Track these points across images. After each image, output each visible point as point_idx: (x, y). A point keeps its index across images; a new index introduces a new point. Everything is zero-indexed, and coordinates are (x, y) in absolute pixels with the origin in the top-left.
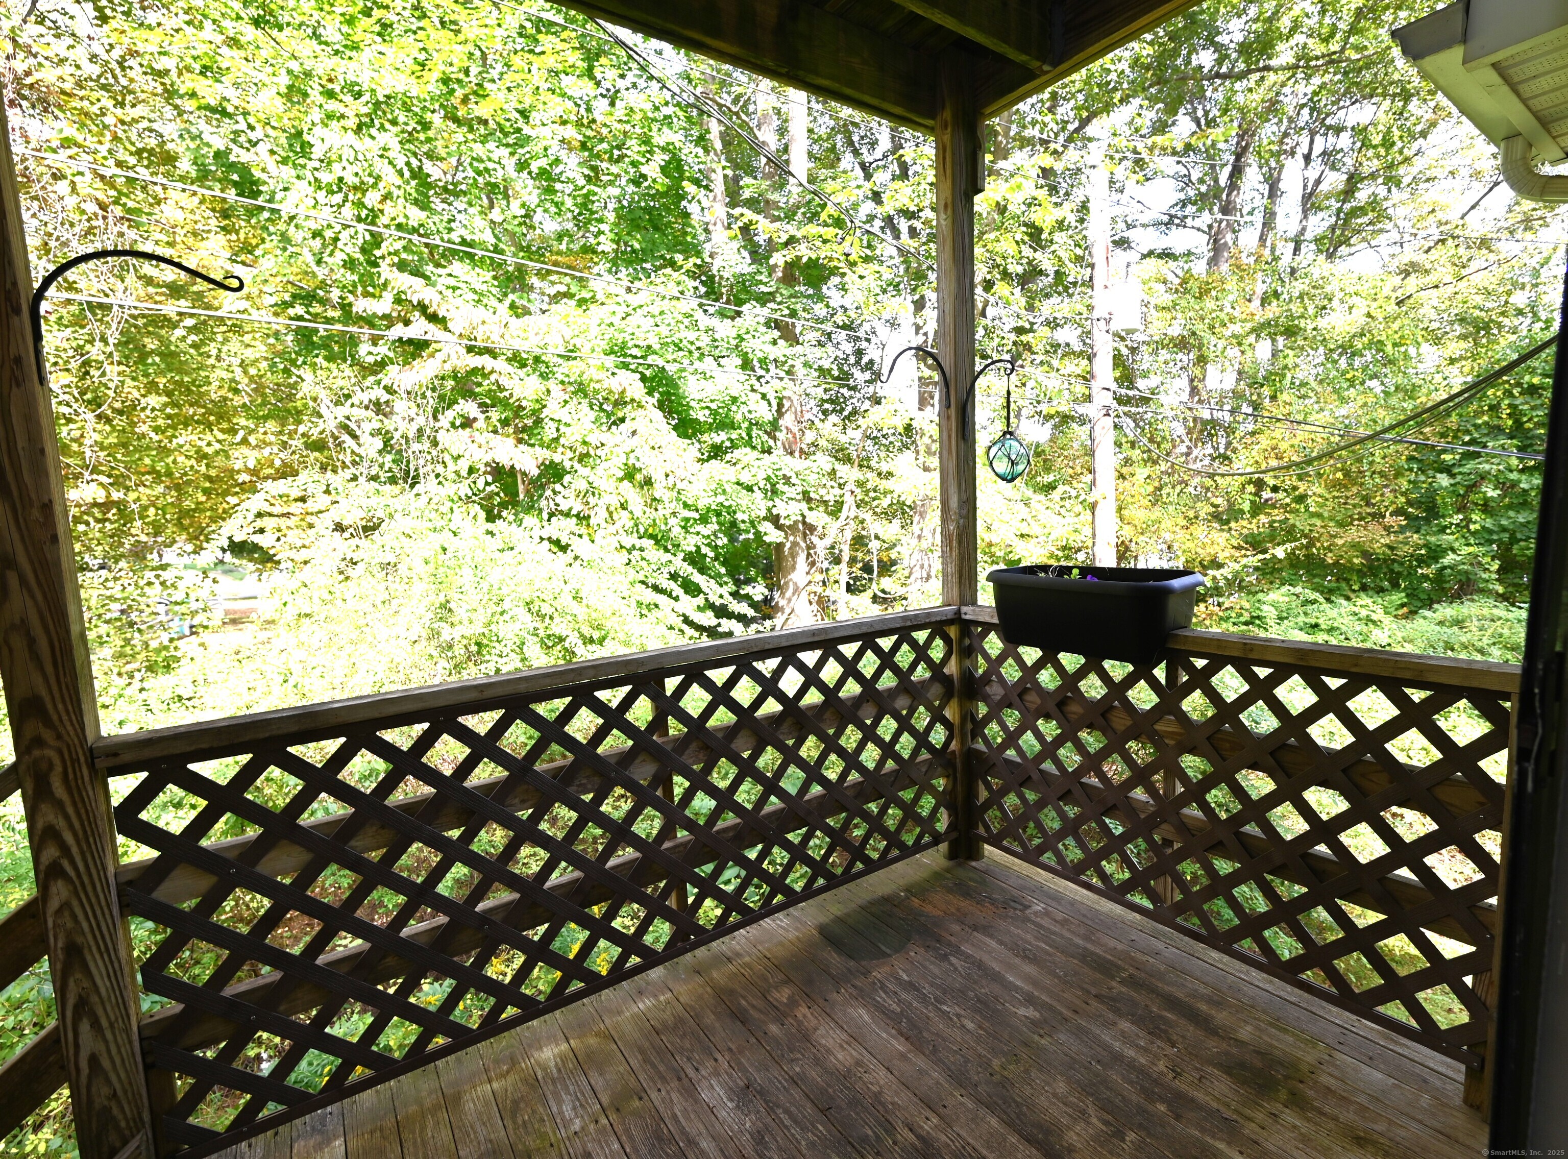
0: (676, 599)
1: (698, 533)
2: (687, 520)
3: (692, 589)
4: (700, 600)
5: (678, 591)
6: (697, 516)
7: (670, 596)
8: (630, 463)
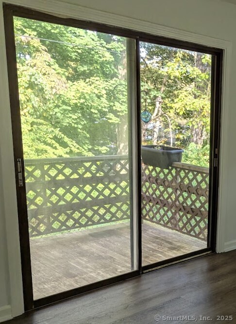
0: (55, 148)
1: (70, 117)
2: (65, 110)
3: (64, 145)
4: (68, 150)
5: (57, 145)
6: (70, 108)
7: (52, 147)
8: (32, 80)
